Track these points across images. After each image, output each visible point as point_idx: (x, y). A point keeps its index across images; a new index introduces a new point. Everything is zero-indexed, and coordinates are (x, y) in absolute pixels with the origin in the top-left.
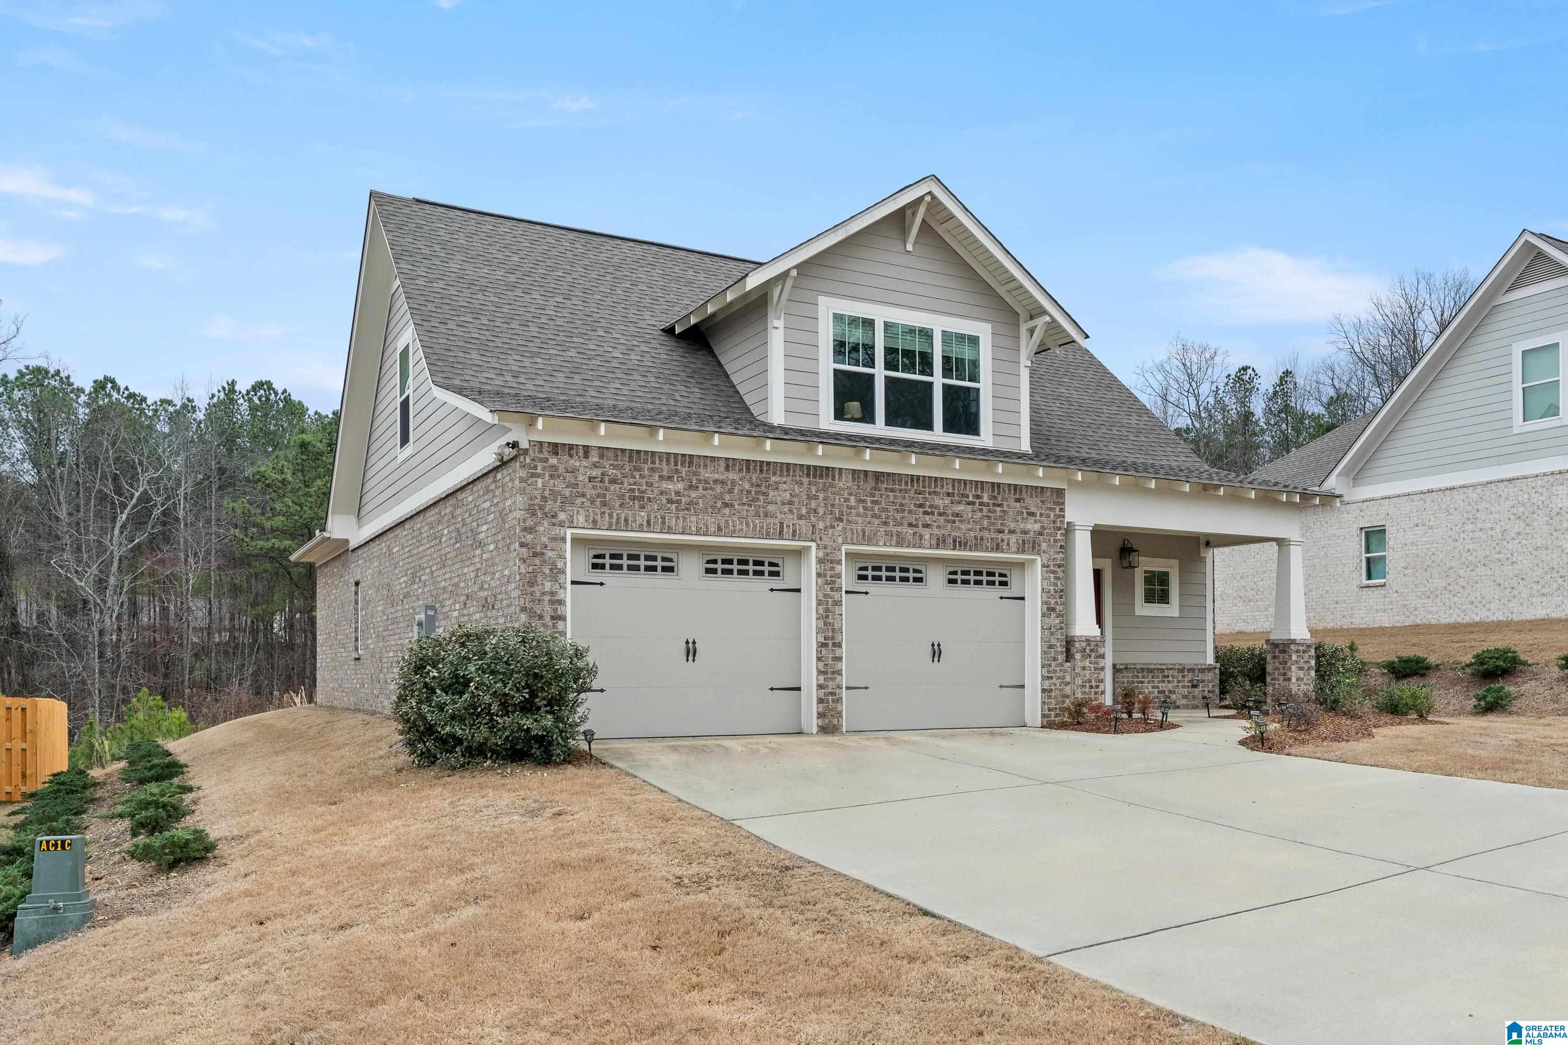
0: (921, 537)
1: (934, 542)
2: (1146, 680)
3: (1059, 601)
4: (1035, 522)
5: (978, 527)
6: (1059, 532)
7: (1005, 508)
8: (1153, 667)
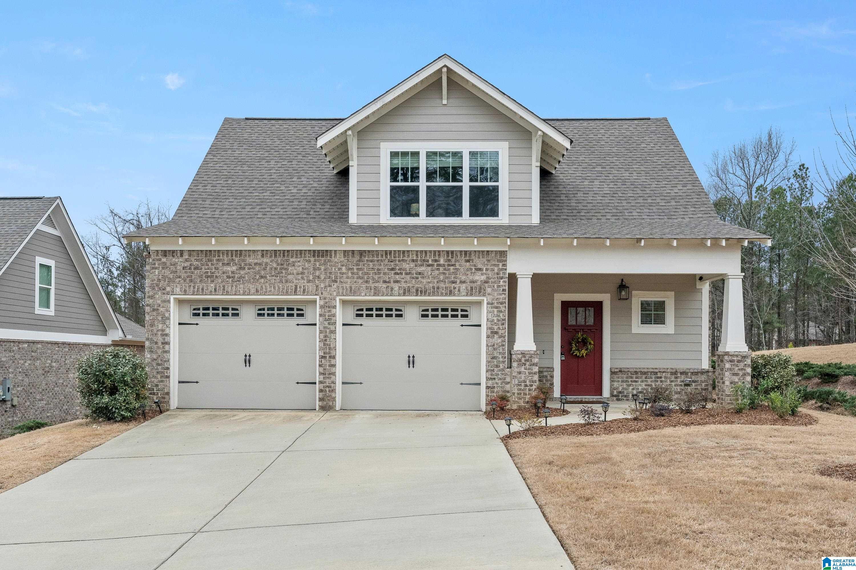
0: (392, 289)
1: (402, 292)
2: (640, 380)
3: (501, 327)
4: (482, 274)
5: (436, 281)
6: (502, 281)
7: (458, 267)
8: (646, 370)
